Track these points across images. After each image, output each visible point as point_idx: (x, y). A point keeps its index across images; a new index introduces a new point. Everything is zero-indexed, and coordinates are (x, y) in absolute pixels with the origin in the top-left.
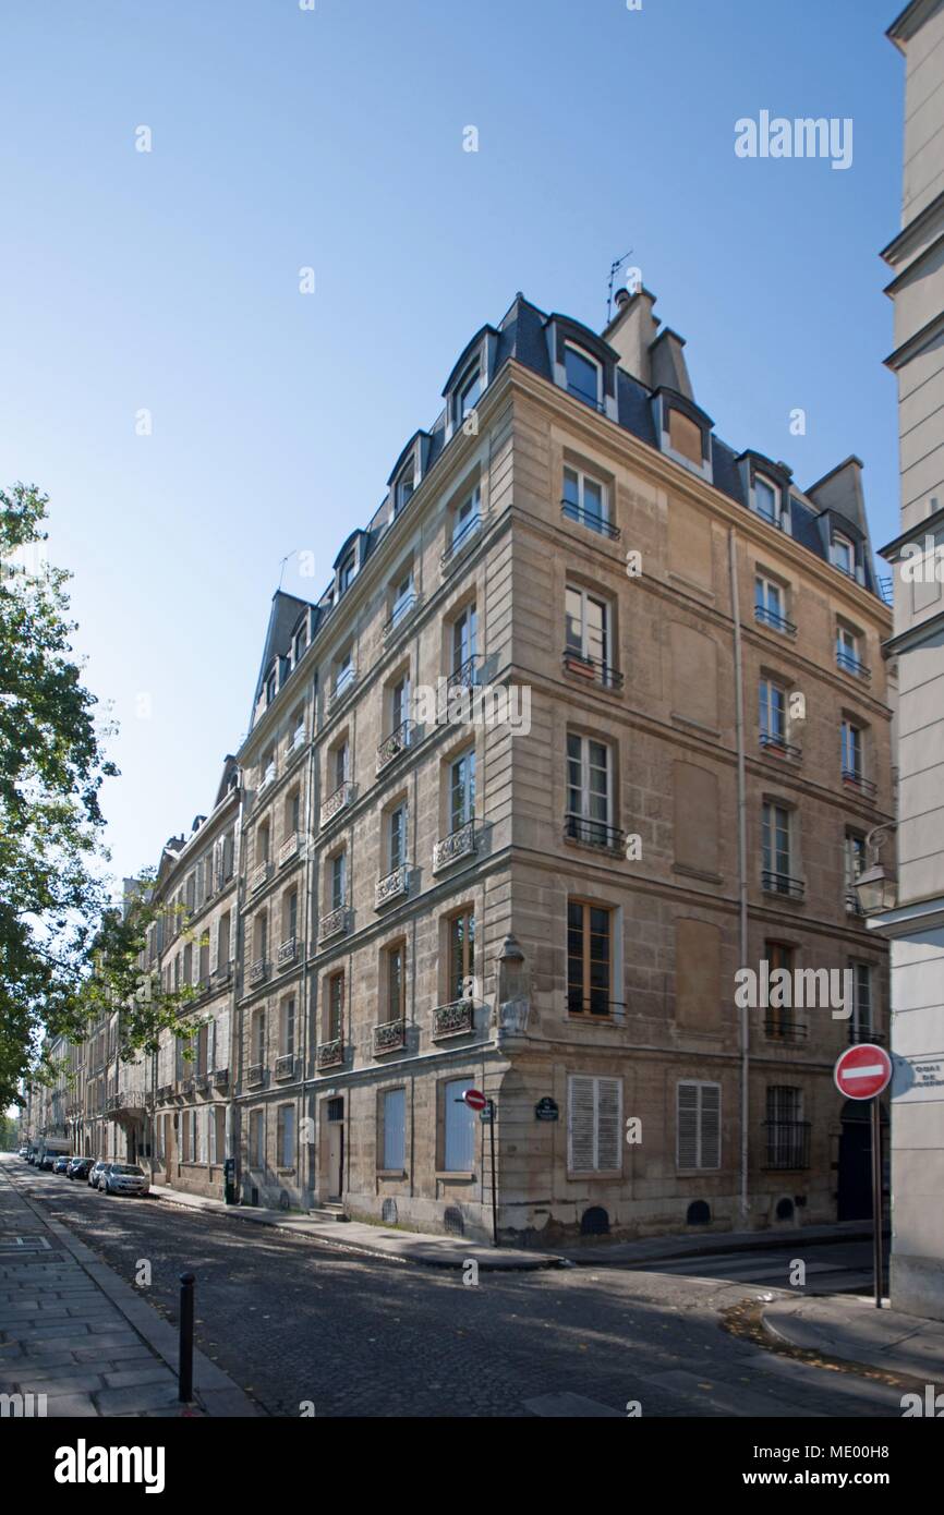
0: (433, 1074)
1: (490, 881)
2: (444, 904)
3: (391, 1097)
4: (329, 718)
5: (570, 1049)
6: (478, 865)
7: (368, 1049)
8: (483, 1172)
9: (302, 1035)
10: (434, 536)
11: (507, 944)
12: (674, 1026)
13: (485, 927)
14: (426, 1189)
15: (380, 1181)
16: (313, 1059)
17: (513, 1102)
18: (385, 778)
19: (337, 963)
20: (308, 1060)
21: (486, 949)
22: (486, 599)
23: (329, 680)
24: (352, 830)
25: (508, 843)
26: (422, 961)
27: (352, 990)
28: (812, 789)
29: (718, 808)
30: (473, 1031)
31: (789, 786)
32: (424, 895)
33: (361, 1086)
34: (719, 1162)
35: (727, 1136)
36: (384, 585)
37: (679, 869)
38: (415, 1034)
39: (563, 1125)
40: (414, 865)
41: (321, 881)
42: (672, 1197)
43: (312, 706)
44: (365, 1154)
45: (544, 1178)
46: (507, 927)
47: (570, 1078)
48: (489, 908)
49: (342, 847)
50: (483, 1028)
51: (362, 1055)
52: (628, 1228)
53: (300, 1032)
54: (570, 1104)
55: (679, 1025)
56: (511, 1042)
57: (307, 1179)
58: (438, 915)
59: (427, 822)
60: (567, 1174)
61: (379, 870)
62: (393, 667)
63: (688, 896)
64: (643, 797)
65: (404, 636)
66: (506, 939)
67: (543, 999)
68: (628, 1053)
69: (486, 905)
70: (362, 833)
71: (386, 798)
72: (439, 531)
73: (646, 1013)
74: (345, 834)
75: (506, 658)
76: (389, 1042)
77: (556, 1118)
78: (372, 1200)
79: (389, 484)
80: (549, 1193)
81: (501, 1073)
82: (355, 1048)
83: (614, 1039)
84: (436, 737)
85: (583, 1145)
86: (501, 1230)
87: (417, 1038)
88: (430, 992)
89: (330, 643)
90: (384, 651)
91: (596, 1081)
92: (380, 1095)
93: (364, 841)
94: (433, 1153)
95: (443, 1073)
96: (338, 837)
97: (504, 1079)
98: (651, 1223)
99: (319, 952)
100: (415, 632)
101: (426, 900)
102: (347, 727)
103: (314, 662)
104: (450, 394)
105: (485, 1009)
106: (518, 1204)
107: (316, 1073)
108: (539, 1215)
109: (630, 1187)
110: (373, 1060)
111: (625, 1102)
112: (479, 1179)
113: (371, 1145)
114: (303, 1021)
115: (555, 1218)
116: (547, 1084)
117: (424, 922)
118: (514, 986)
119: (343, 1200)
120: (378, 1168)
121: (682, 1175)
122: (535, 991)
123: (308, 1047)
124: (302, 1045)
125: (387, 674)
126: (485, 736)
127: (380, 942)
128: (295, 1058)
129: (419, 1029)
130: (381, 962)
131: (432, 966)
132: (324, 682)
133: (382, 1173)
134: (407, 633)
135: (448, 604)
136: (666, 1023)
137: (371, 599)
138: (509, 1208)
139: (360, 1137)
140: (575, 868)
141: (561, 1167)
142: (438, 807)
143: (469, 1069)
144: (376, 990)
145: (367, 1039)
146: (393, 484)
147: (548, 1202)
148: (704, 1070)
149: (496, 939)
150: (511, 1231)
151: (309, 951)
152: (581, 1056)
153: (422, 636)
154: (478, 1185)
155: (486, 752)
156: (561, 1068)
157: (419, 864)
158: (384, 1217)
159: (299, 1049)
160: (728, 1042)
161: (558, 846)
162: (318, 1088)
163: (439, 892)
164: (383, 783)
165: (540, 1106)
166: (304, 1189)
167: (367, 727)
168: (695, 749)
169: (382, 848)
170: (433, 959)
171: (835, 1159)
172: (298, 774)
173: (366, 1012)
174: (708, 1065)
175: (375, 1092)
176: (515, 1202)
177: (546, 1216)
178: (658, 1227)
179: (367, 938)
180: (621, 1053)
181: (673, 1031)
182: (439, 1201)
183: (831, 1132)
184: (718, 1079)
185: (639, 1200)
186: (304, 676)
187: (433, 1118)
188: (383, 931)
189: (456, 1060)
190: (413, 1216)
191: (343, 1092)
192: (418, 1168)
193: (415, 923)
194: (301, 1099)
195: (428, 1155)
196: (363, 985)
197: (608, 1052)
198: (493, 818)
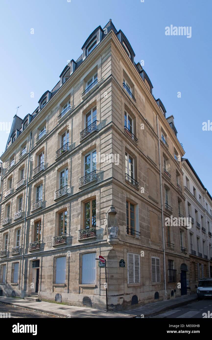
0: (78, 251)
1: (102, 189)
2: (83, 197)
3: (59, 259)
4: (36, 145)
5: (128, 244)
6: (98, 184)
7: (50, 244)
8: (100, 284)
9: (23, 240)
10: (78, 89)
11: (111, 208)
12: (150, 241)
13: (100, 203)
14: (75, 290)
15: (54, 287)
16: (27, 248)
17: (112, 260)
18: (59, 160)
19: (38, 217)
20: (25, 248)
21: (101, 210)
22: (101, 104)
23: (36, 135)
24: (45, 177)
25: (111, 176)
26: (73, 215)
27: (44, 226)
28: (173, 186)
29: (157, 184)
30: (96, 237)
31: (169, 183)
32: (74, 195)
33: (47, 256)
34: (160, 280)
35: (161, 273)
36: (59, 105)
37: (150, 197)
38: (71, 238)
39: (126, 269)
40: (71, 186)
41: (32, 193)
42: (151, 291)
43: (29, 143)
44: (48, 278)
45: (122, 286)
46: (111, 203)
47: (128, 253)
48: (102, 198)
49: (41, 182)
50: (100, 236)
51: (48, 246)
52: (142, 301)
53: (22, 239)
54: (128, 262)
55: (151, 241)
56: (113, 240)
57: (23, 287)
58: (81, 201)
59: (76, 173)
60: (128, 285)
61: (56, 188)
62: (62, 128)
63: (152, 205)
64: (142, 175)
65: (67, 118)
66: (111, 206)
67: (121, 228)
68: (141, 247)
69: (101, 197)
70: (49, 178)
71: (59, 166)
72: (80, 87)
73: (145, 236)
74: (42, 178)
75: (109, 120)
76: (60, 241)
77: (124, 266)
78: (51, 294)
79: (60, 77)
80: (123, 291)
81: (108, 250)
82: (45, 244)
83: (137, 243)
84: (80, 146)
85: (131, 275)
86: (109, 305)
87: (71, 240)
88: (77, 225)
89: (37, 123)
90: (58, 124)
91: (134, 255)
92: (55, 259)
93: (50, 180)
94: (78, 278)
95: (83, 251)
96: (39, 179)
97: (109, 253)
98: (147, 299)
99: (31, 214)
100: (71, 117)
101: (76, 196)
102: (44, 147)
103: (31, 129)
104: (85, 48)
105: (101, 230)
106: (115, 296)
107: (28, 252)
108: (121, 299)
109: (142, 288)
110: (52, 247)
111: (140, 262)
112: (99, 287)
113: (51, 275)
114: (24, 236)
115: (125, 300)
116: (122, 255)
117: (74, 203)
118: (113, 222)
119: (38, 293)
120: (53, 283)
121: (153, 284)
122: (119, 225)
123: (25, 244)
124: (23, 243)
125: (60, 130)
126: (100, 145)
127: (56, 210)
128: (20, 248)
129: (72, 237)
130: (56, 216)
131: (78, 216)
132: (34, 135)
133: (55, 285)
134: (68, 117)
135: (85, 107)
136: (148, 240)
137: (53, 110)
138: (111, 297)
139: (46, 272)
140: (128, 189)
141: (126, 282)
142: (80, 168)
143: (94, 250)
144: (54, 225)
145: (50, 241)
146: (62, 77)
147: (123, 295)
148: (156, 254)
149: (106, 207)
150: (112, 305)
151: (27, 214)
152: (130, 247)
153: (74, 118)
154: (98, 289)
155: (101, 150)
156: (125, 250)
157: (73, 185)
158: (56, 300)
159: (22, 245)
160: (161, 247)
161: (124, 182)
162: (29, 257)
163: (81, 193)
164: (58, 162)
165: (120, 262)
166: (22, 291)
167: (52, 146)
168: (152, 167)
169: (57, 182)
170: (79, 214)
171: (180, 280)
172: (24, 162)
173: (50, 232)
174: (157, 253)
175: (53, 258)
176: (113, 295)
177: (123, 299)
178: (148, 300)
179: (51, 209)
180: (140, 247)
181: (150, 242)
182: (80, 294)
183: (179, 272)
184: (159, 257)
185: (144, 292)
186: (27, 134)
187: (78, 266)
188: (57, 207)
189: (88, 247)
190: (68, 300)
191: (39, 258)
192: (71, 283)
193: (71, 204)
194: (22, 261)
195: (76, 279)
196: (49, 224)
197: (137, 246)
198: (104, 169)
